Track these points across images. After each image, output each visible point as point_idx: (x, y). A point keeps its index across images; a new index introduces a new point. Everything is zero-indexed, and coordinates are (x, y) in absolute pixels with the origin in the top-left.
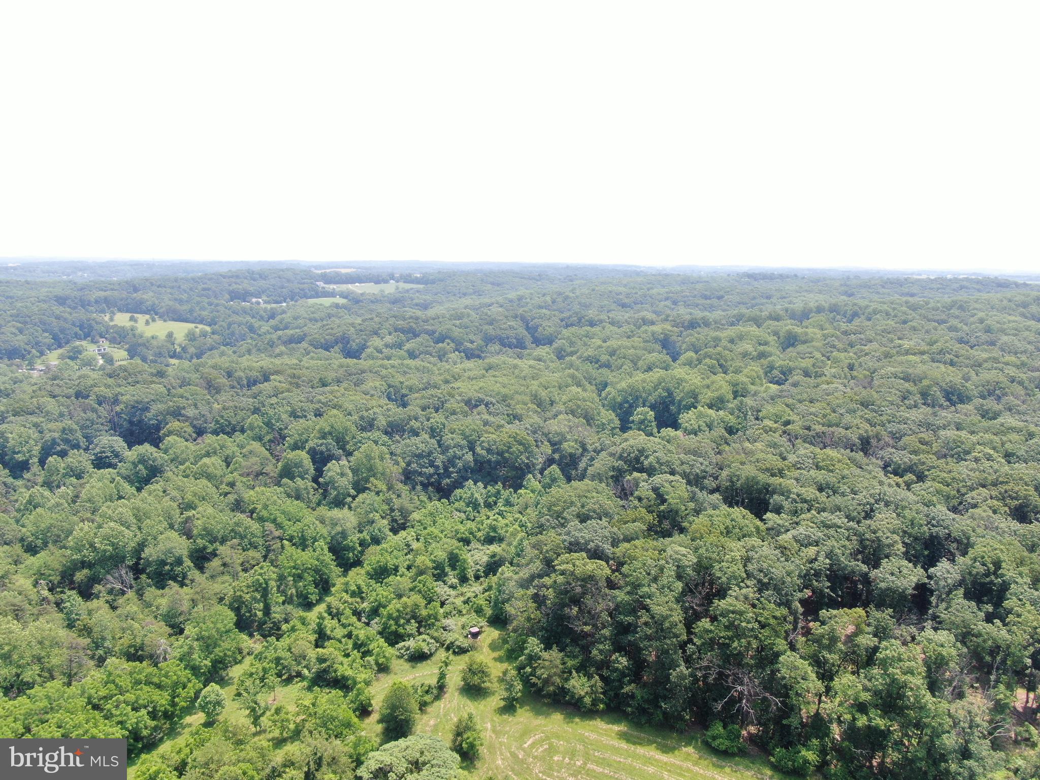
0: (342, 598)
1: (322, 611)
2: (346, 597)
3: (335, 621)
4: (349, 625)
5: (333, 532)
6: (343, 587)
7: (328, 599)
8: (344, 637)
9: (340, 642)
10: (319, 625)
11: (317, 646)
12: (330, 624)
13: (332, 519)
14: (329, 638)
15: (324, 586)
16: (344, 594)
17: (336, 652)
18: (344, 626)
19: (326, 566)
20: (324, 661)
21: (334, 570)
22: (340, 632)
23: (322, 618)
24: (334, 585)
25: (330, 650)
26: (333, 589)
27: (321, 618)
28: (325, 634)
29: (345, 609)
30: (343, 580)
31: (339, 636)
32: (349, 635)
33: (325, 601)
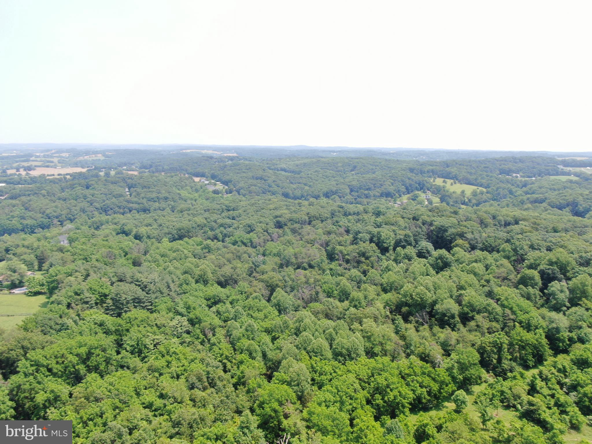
0: (550, 370)
1: (536, 373)
2: (554, 370)
3: (543, 384)
4: (554, 389)
5: (550, 327)
6: (553, 363)
7: (541, 368)
8: (549, 395)
9: (546, 398)
10: (532, 382)
11: (529, 394)
12: (539, 384)
13: (550, 318)
14: (538, 392)
15: (540, 359)
16: (553, 368)
17: (542, 403)
18: (550, 389)
19: (542, 346)
20: (533, 405)
21: (548, 351)
22: (546, 391)
23: (536, 378)
24: (546, 360)
25: (536, 399)
26: (545, 363)
27: (534, 377)
28: (535, 389)
29: (552, 378)
30: (553, 359)
31: (545, 394)
32: (553, 396)
33: (538, 368)
